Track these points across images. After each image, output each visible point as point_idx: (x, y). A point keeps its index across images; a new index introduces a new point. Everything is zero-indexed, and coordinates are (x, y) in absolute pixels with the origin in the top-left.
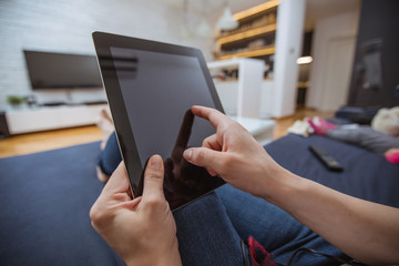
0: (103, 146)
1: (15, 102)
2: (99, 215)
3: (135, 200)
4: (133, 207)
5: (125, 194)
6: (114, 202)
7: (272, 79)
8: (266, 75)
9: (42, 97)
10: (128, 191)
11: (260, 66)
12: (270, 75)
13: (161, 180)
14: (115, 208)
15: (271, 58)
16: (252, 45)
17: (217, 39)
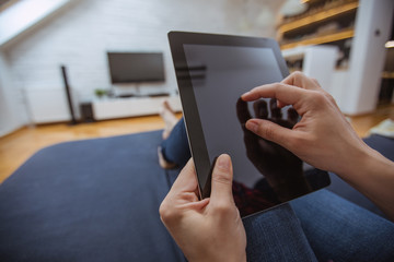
0: (165, 135)
1: (100, 94)
2: (168, 213)
3: (203, 201)
4: (201, 209)
5: (193, 194)
6: (183, 201)
7: (346, 68)
8: (339, 64)
9: (119, 90)
10: (196, 191)
11: (332, 54)
12: (344, 64)
13: (230, 183)
14: (183, 208)
15: (347, 44)
16: (322, 30)
17: (278, 27)
